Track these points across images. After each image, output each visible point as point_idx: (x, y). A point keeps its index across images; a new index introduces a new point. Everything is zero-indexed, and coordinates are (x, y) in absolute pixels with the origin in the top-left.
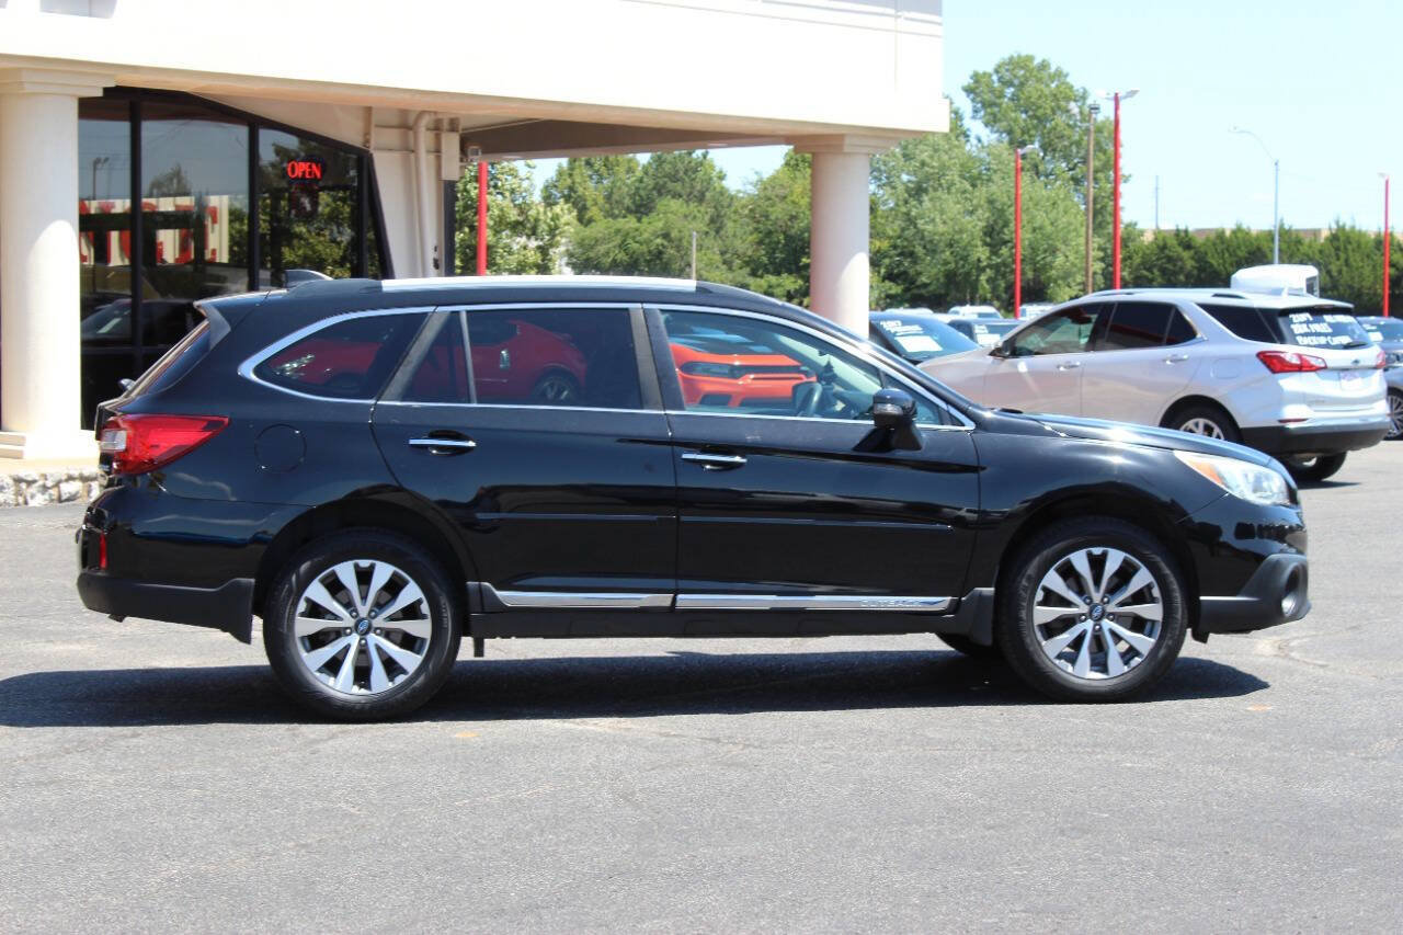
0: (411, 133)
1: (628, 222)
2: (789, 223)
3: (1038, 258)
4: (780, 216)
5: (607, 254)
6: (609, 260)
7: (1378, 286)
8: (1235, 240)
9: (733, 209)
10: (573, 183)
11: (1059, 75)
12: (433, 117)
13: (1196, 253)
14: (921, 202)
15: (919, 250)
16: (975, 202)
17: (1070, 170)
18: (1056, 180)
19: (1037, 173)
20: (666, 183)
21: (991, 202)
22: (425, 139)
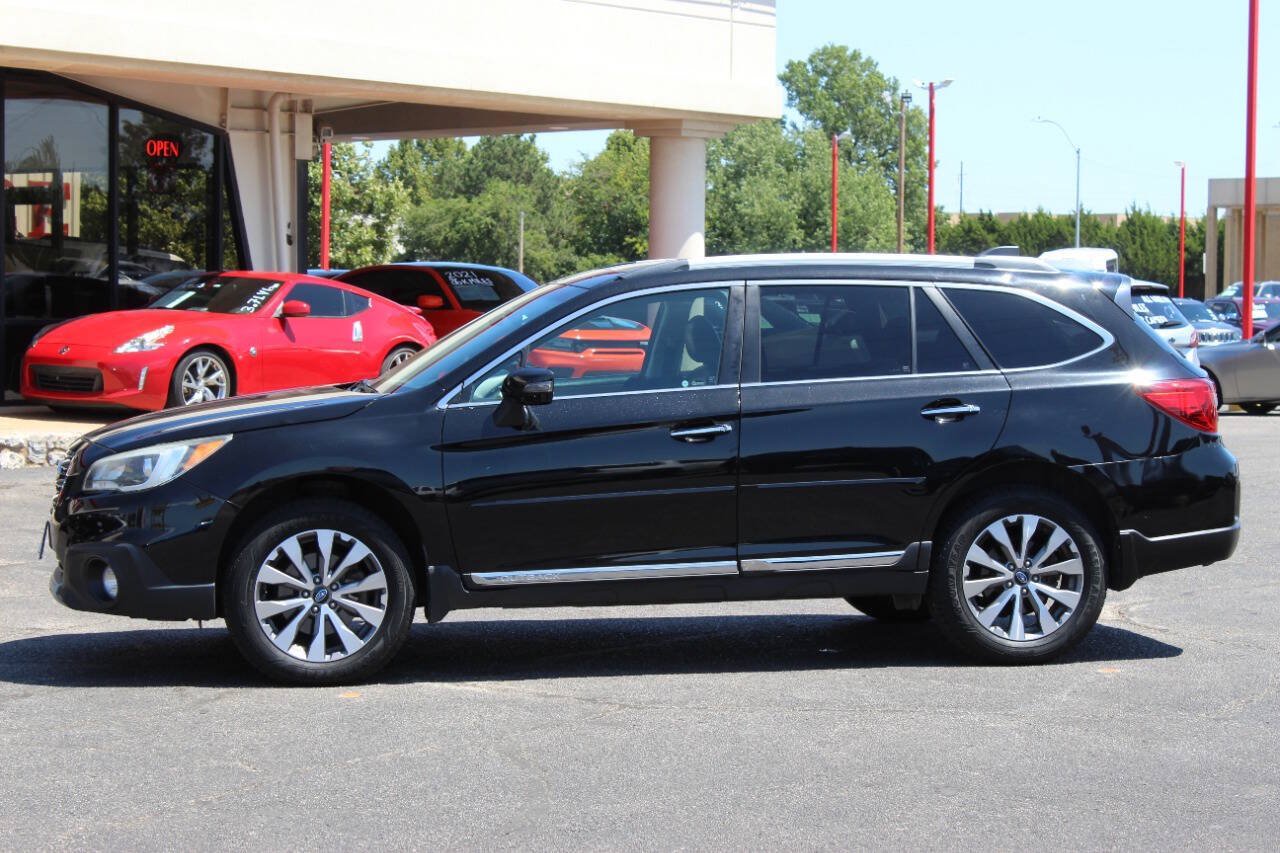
0: (266, 114)
1: (459, 202)
2: (613, 205)
3: (851, 240)
4: (603, 197)
5: (438, 232)
6: (442, 237)
7: (1171, 269)
8: (1037, 224)
9: (558, 190)
10: (405, 163)
11: (870, 64)
12: (287, 99)
13: (1000, 236)
14: (739, 187)
15: (738, 232)
16: (791, 185)
17: (880, 156)
18: (867, 165)
19: (850, 159)
20: (495, 164)
21: (805, 186)
22: (279, 120)
